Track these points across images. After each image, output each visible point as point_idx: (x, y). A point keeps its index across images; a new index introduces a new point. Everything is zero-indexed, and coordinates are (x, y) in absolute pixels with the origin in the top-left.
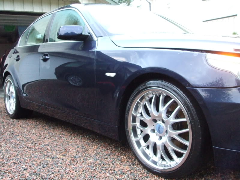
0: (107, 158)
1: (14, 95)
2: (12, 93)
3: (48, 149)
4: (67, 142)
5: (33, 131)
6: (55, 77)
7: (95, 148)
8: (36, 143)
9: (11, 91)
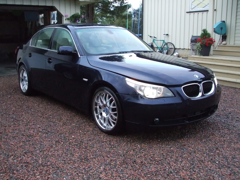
0: (82, 124)
1: (27, 79)
2: (25, 77)
3: (51, 118)
4: (62, 114)
5: (41, 106)
6: (54, 70)
7: (78, 118)
8: (43, 114)
9: (24, 75)
